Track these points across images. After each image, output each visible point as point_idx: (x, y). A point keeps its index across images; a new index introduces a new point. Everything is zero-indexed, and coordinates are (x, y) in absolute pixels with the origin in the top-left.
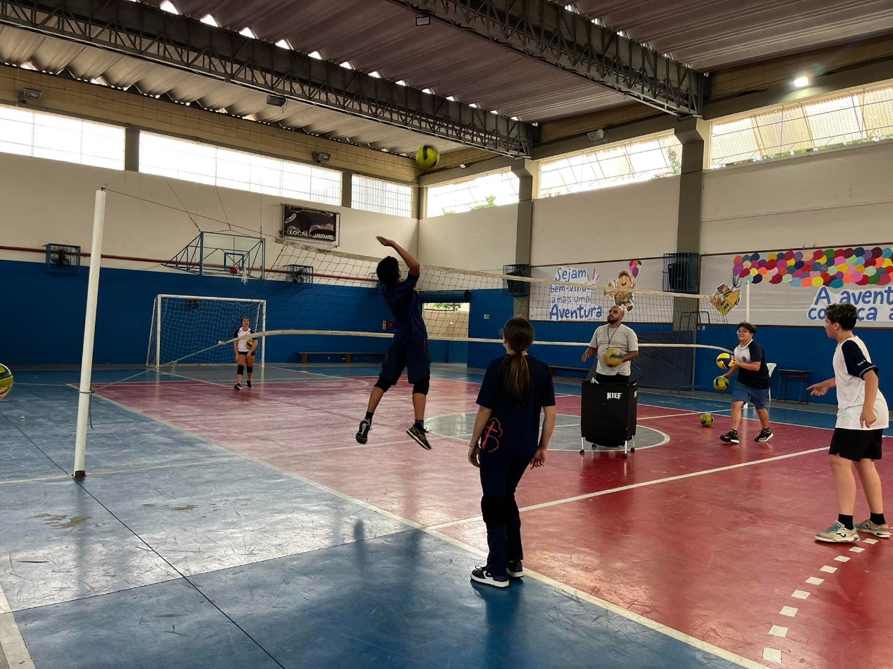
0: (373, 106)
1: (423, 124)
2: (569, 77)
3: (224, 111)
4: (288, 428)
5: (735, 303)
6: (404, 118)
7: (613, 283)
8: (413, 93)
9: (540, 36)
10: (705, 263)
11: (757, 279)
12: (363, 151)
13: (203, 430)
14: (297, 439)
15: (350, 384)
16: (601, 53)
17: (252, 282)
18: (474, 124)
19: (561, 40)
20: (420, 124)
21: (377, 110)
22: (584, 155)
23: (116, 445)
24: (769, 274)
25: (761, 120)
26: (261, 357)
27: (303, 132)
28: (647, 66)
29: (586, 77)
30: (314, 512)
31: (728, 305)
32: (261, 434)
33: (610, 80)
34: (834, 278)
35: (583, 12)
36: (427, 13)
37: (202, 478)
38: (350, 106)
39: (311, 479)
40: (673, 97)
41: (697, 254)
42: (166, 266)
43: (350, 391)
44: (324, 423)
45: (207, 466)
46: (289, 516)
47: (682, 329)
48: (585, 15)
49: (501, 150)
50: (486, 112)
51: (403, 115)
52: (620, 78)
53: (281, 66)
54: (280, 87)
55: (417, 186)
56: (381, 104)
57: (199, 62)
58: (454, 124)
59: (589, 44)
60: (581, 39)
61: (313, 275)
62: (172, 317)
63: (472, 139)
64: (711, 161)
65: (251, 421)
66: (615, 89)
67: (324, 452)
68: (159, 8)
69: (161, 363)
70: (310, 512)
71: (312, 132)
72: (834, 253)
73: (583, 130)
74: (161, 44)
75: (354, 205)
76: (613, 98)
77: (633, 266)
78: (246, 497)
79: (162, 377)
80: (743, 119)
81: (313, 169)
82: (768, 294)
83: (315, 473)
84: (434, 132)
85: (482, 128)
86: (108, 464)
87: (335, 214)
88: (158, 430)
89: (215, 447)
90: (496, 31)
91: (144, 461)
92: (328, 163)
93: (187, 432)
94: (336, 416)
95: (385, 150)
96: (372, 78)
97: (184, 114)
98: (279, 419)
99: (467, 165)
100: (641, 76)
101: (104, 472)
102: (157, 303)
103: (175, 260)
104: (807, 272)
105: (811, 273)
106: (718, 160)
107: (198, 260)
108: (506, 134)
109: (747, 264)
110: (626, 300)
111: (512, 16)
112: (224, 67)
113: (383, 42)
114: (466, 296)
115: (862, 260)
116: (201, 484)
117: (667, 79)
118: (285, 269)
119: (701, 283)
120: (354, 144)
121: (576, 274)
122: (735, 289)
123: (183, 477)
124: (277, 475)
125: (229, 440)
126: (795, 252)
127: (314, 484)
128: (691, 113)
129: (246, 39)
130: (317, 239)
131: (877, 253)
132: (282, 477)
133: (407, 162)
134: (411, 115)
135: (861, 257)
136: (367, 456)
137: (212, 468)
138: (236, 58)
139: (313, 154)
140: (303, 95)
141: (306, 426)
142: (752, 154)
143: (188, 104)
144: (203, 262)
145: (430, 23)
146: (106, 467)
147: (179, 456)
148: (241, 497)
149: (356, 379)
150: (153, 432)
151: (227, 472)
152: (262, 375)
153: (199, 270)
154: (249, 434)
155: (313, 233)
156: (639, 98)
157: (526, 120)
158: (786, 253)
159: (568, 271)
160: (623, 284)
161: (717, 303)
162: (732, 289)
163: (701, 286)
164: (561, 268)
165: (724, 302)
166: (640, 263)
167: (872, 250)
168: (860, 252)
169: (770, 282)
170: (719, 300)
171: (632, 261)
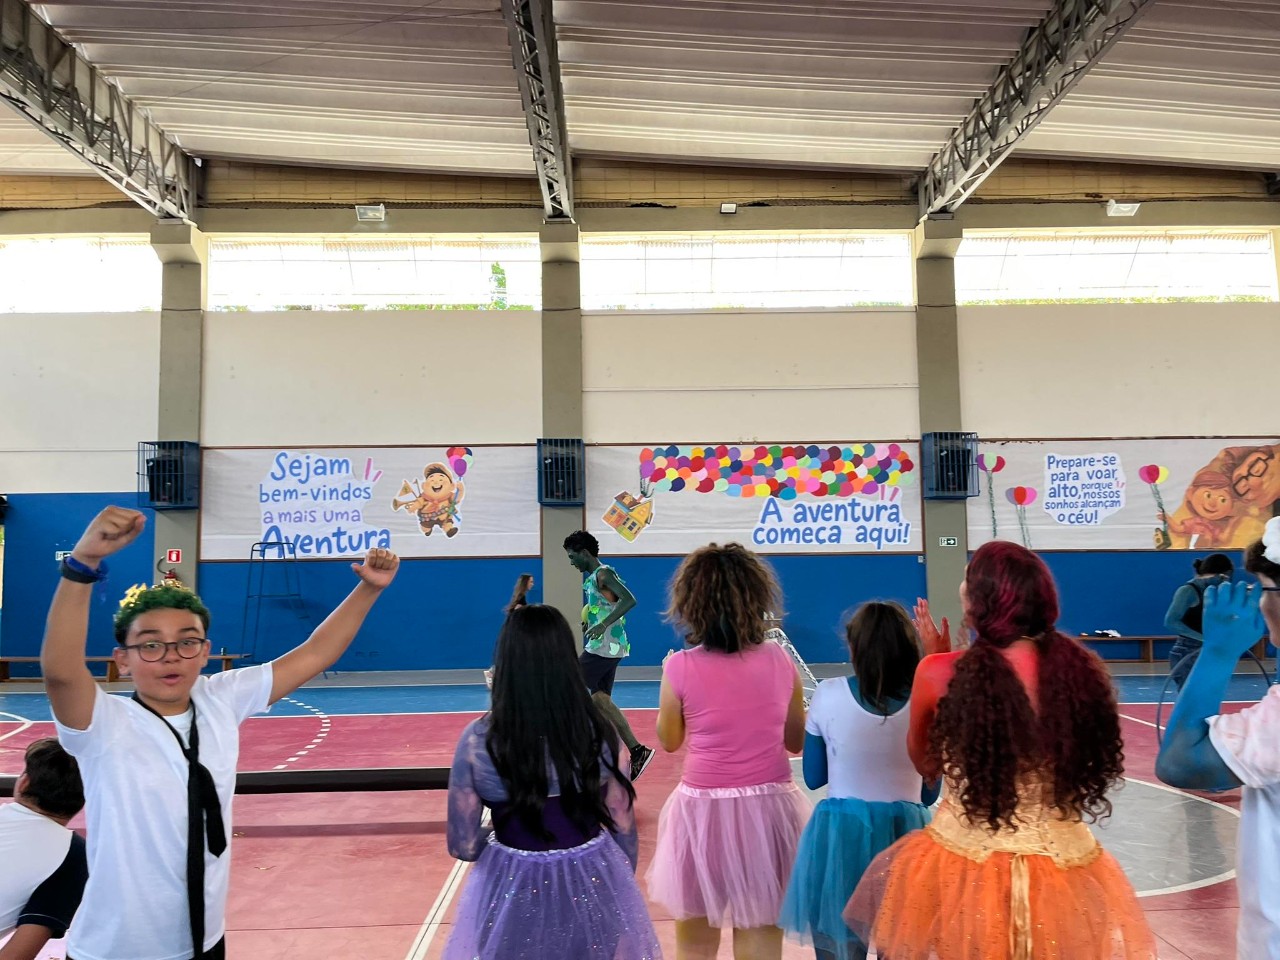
5: (646, 522)
7: (414, 487)
10: (593, 457)
11: (678, 485)
24: (695, 479)
25: (653, 250)
31: (634, 524)
34: (783, 485)
41: (581, 443)
72: (780, 454)
73: (349, 199)
77: (455, 457)
80: (626, 243)
82: (694, 507)
104: (748, 476)
105: (753, 477)
109: (660, 462)
110: (443, 517)
115: (817, 462)
119: (587, 488)
121: (324, 468)
122: (644, 500)
126: (729, 447)
131: (835, 453)
135: (815, 459)
158: (717, 449)
159: (304, 461)
160: (435, 489)
161: (617, 521)
162: (640, 499)
163: (588, 494)
164: (284, 455)
165: (628, 519)
166: (470, 453)
167: (830, 450)
168: (813, 452)
169: (697, 489)
170: (620, 516)
171: (452, 449)
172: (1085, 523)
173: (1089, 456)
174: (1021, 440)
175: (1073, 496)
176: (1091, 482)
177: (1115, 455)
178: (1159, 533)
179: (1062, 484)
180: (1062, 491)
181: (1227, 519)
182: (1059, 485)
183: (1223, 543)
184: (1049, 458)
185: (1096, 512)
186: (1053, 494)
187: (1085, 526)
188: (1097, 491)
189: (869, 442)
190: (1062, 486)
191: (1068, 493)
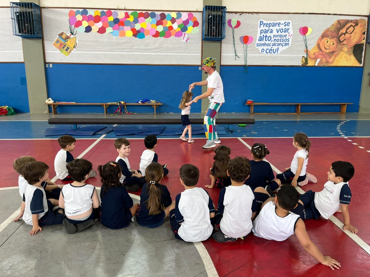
5: (74, 47)
10: (45, 14)
11: (88, 29)
24: (96, 26)
31: (68, 48)
34: (139, 32)
41: (39, 8)
72: (137, 16)
82: (97, 41)
104: (122, 26)
105: (125, 27)
109: (79, 18)
115: (155, 21)
119: (44, 29)
122: (72, 36)
126: (112, 11)
131: (163, 16)
135: (154, 19)
158: (107, 12)
161: (60, 47)
162: (70, 35)
163: (44, 33)
165: (65, 46)
167: (161, 15)
168: (153, 15)
169: (98, 32)
170: (61, 44)
172: (273, 53)
173: (278, 22)
174: (249, 13)
175: (269, 40)
176: (277, 34)
177: (290, 21)
178: (304, 58)
179: (265, 35)
180: (264, 38)
181: (333, 52)
182: (263, 35)
183: (330, 63)
184: (261, 22)
185: (278, 48)
186: (261, 39)
187: (273, 55)
188: (280, 38)
189: (179, 11)
190: (265, 36)
191: (267, 39)
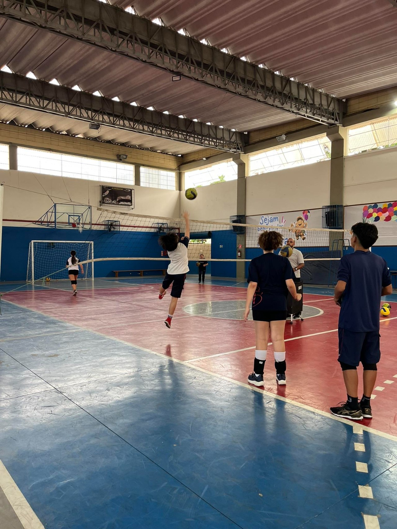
0: (151, 126)
1: (180, 136)
2: (263, 106)
3: (65, 133)
4: (108, 313)
6: (169, 133)
7: (294, 224)
8: (173, 118)
9: (245, 83)
10: (347, 211)
11: (377, 219)
12: (145, 152)
13: (61, 316)
14: (113, 319)
15: (143, 288)
16: (281, 91)
17: (85, 231)
18: (209, 134)
19: (257, 84)
20: (178, 136)
21: (153, 129)
22: (275, 150)
23: (14, 325)
24: (384, 216)
25: (377, 126)
26: (92, 274)
27: (111, 143)
28: (309, 97)
29: (273, 105)
30: (123, 356)
32: (93, 317)
33: (286, 107)
35: (270, 68)
36: (179, 74)
37: (62, 340)
38: (137, 127)
39: (121, 339)
40: (324, 114)
41: (342, 206)
42: (35, 224)
43: (142, 292)
44: (128, 310)
45: (64, 334)
46: (109, 358)
47: (334, 250)
48: (271, 70)
49: (226, 149)
50: (216, 127)
51: (168, 131)
52: (292, 105)
53: (97, 106)
54: (97, 118)
55: (178, 171)
56: (156, 125)
57: (49, 107)
58: (198, 135)
59: (274, 86)
60: (269, 84)
61: (120, 226)
62: (40, 253)
63: (209, 143)
64: (349, 151)
65: (87, 310)
66: (290, 111)
67: (128, 325)
68: (25, 76)
69: (34, 280)
70: (120, 356)
71: (116, 143)
73: (273, 135)
74: (27, 97)
75: (142, 184)
76: (290, 117)
77: (305, 214)
78: (86, 349)
79: (36, 288)
80: (366, 125)
81: (117, 164)
82: (383, 228)
83: (123, 336)
84: (187, 140)
85: (214, 136)
86: (10, 335)
87: (131, 190)
88: (36, 316)
89: (68, 324)
90: (218, 82)
91: (30, 333)
92: (126, 160)
93: (52, 317)
94: (135, 306)
95: (159, 151)
96: (149, 110)
97: (42, 136)
98: (103, 308)
99: (207, 158)
100: (305, 103)
101: (8, 339)
102: (31, 245)
103: (40, 220)
106: (353, 150)
107: (53, 220)
108: (228, 139)
109: (371, 211)
110: (302, 234)
111: (228, 73)
112: (64, 108)
113: (154, 90)
114: (209, 235)
116: (61, 343)
117: (321, 104)
118: (104, 223)
119: (345, 222)
120: (141, 149)
121: (272, 220)
123: (51, 340)
124: (102, 338)
125: (76, 320)
127: (123, 342)
128: (336, 123)
129: (76, 92)
130: (121, 205)
132: (105, 339)
133: (173, 158)
134: (173, 131)
136: (151, 326)
137: (67, 335)
138: (70, 103)
139: (117, 155)
140: (110, 122)
141: (118, 312)
142: (372, 146)
143: (44, 130)
144: (57, 221)
145: (180, 80)
146: (10, 337)
147: (48, 330)
148: (83, 350)
149: (146, 285)
150: (34, 318)
151: (75, 337)
152: (93, 284)
153: (54, 225)
154: (86, 317)
155: (119, 201)
156: (304, 116)
157: (240, 131)
158: (393, 203)
159: (268, 218)
160: (299, 225)
163: (345, 224)
164: (263, 217)
166: (309, 212)
169: (384, 220)
171: (304, 211)
